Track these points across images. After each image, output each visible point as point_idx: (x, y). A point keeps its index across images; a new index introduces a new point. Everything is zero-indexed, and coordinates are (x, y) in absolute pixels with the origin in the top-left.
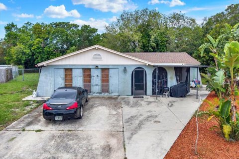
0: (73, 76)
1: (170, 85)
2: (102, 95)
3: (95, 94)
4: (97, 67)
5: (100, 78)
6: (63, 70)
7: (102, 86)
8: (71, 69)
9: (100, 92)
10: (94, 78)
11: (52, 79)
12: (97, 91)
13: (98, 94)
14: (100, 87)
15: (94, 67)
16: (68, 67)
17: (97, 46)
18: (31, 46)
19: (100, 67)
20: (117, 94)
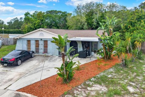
0: (31, 44)
1: (79, 50)
2: (44, 54)
3: (41, 54)
4: (41, 39)
5: (43, 45)
6: (26, 41)
7: (44, 49)
8: (30, 40)
9: (43, 52)
10: (40, 45)
11: (22, 45)
12: (42, 52)
13: (42, 54)
14: (43, 50)
15: (40, 39)
16: (29, 39)
17: (41, 29)
18: (35, 24)
19: (43, 40)
20: (52, 54)
